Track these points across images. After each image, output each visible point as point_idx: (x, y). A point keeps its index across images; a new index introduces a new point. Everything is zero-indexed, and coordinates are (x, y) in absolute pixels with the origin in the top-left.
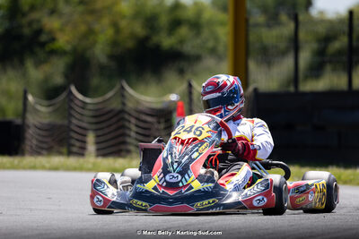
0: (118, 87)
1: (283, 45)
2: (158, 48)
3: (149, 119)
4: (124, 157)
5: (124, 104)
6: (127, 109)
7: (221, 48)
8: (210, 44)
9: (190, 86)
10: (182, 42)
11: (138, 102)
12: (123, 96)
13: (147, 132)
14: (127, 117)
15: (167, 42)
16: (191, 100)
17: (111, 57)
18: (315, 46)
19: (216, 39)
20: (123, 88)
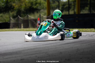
0: (27, 16)
1: (56, 7)
2: (33, 8)
3: (33, 21)
4: (28, 28)
5: (28, 18)
6: (29, 19)
7: (45, 8)
8: (43, 7)
9: (40, 15)
10: (37, 7)
11: (31, 18)
12: (28, 17)
13: (33, 23)
14: (29, 21)
15: (35, 7)
16: (40, 17)
17: (25, 10)
18: (62, 7)
19: (44, 6)
20: (28, 16)
